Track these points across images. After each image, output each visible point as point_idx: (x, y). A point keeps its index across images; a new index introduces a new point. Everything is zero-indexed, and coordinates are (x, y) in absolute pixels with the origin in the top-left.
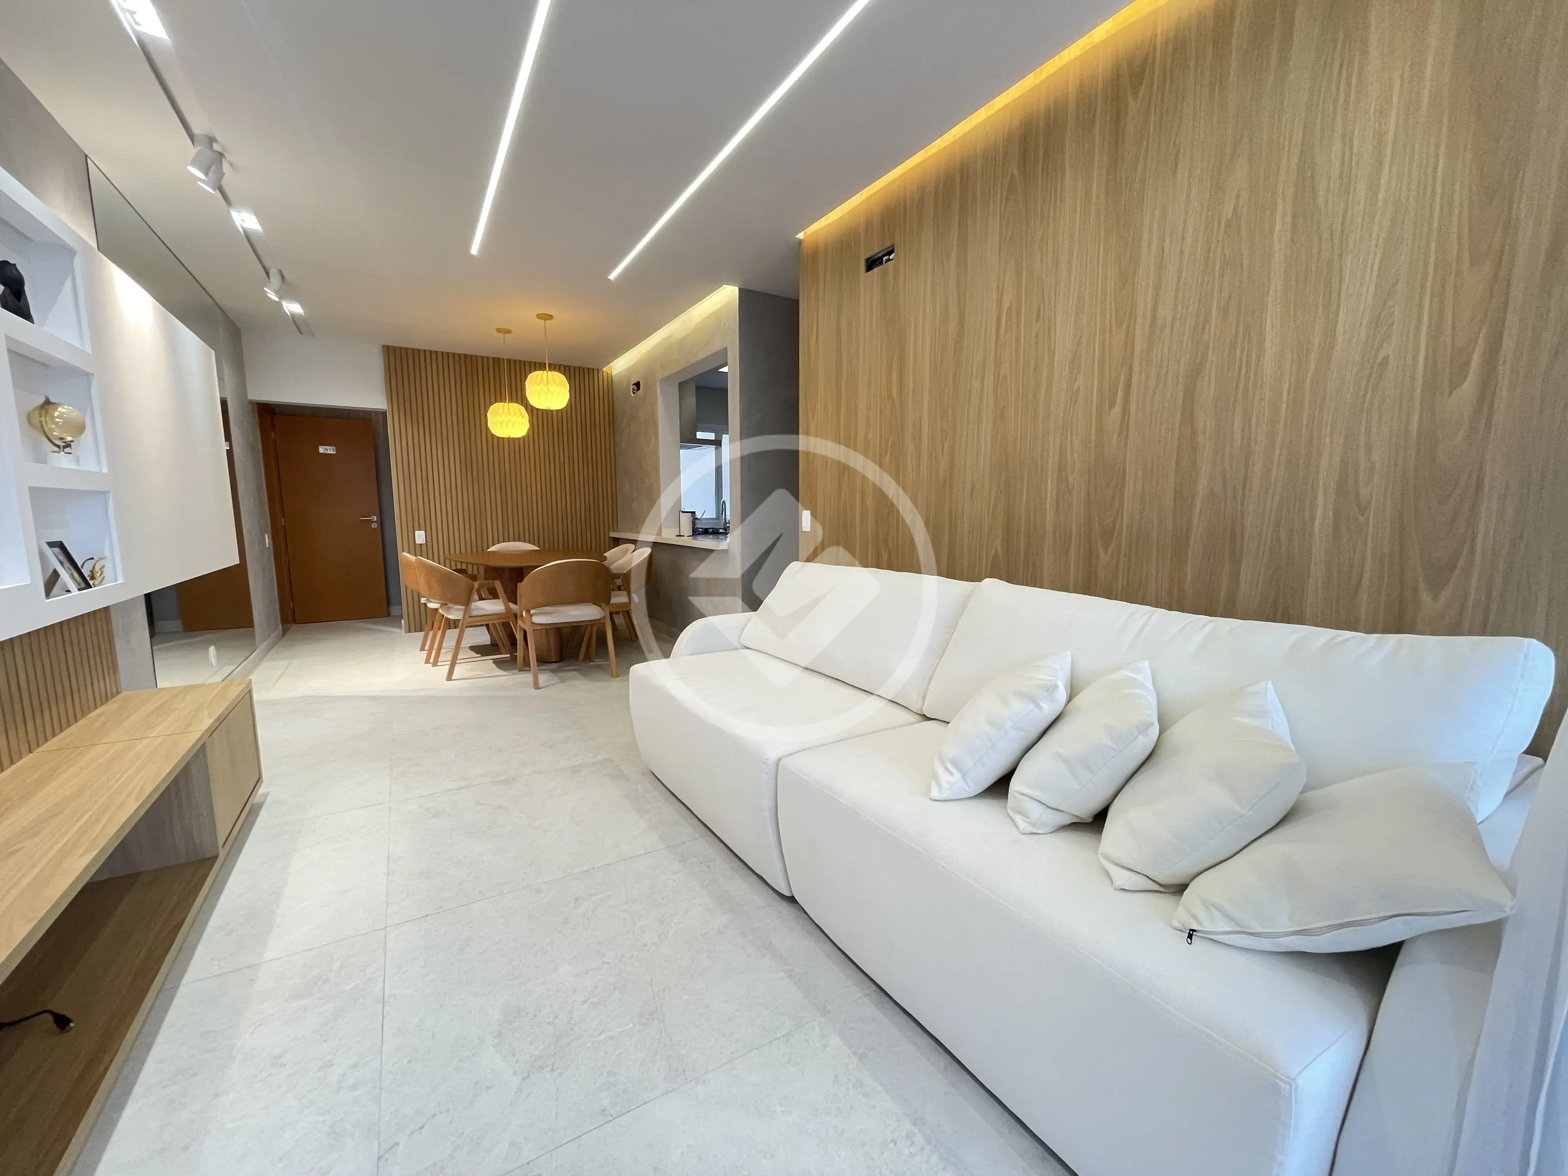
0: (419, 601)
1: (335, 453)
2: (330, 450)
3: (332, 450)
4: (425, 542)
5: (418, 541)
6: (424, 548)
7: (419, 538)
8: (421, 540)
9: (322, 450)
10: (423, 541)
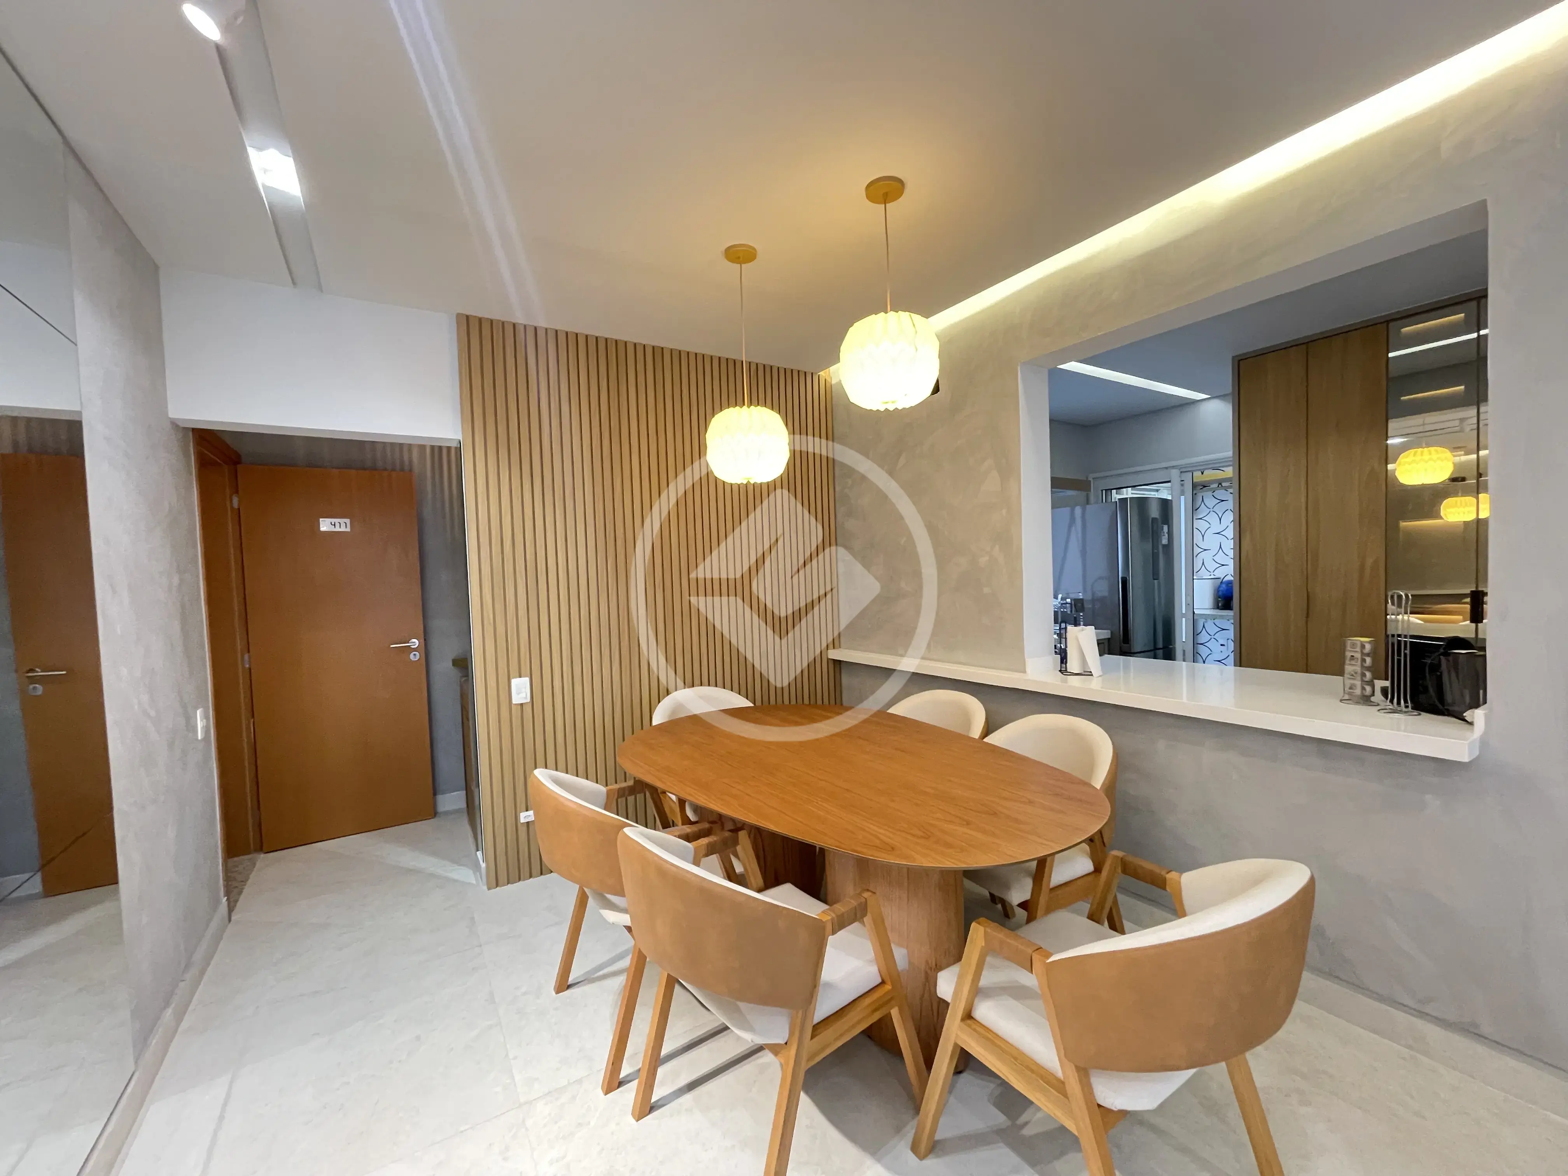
0: (517, 818)
1: (348, 529)
2: (342, 525)
3: (343, 525)
4: (529, 700)
5: (516, 700)
6: (528, 710)
7: (518, 694)
8: (523, 695)
9: (325, 525)
10: (526, 698)
